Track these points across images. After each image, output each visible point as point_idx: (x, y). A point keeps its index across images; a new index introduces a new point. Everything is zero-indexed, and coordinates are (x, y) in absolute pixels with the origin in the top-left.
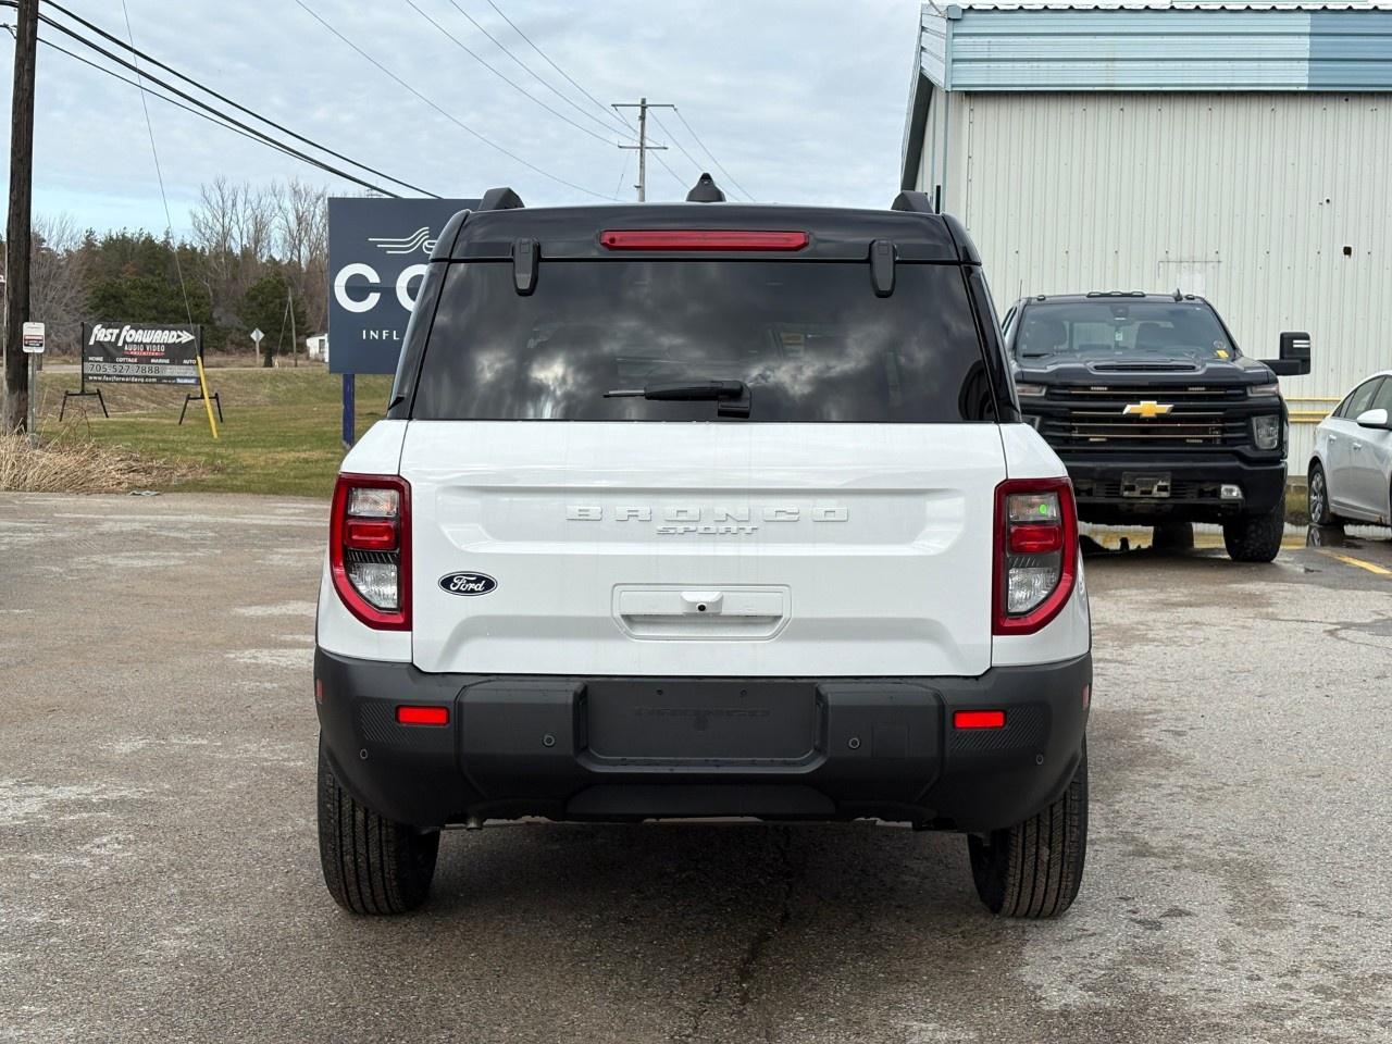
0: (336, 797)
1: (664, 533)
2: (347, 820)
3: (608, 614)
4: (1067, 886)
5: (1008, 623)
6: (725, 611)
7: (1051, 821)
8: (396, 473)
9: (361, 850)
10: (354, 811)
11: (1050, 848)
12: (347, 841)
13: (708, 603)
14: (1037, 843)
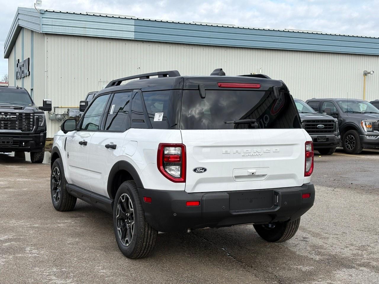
0: (144, 228)
1: (243, 156)
2: (146, 234)
3: (232, 176)
8: (181, 143)
10: (148, 231)
12: (145, 239)
13: (254, 172)
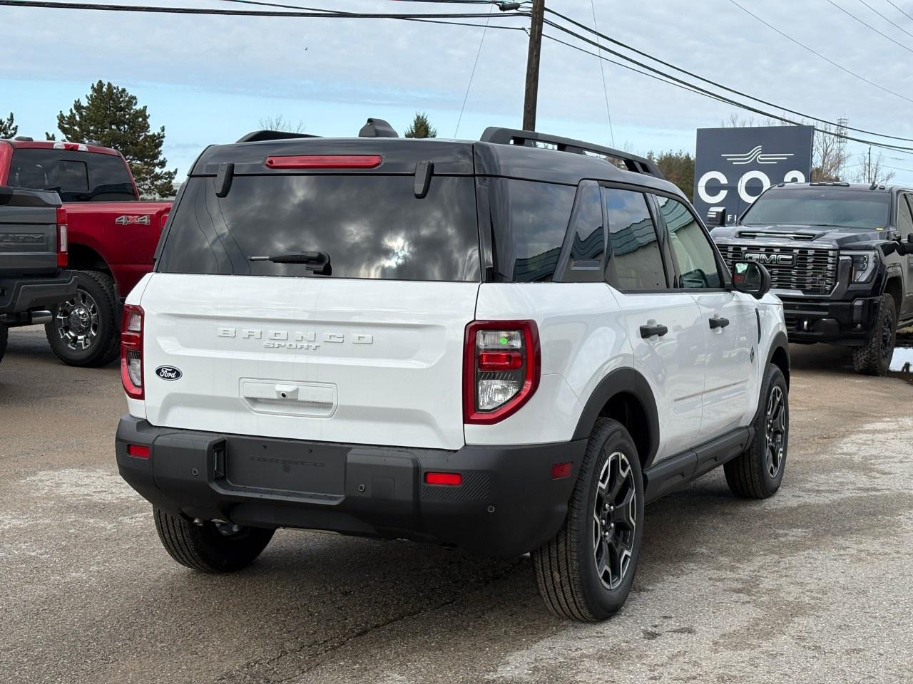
1: (267, 347)
3: (237, 396)
4: (579, 601)
5: (474, 417)
6: (300, 398)
7: (557, 554)
8: (139, 304)
9: (172, 531)
11: (559, 573)
13: (287, 392)
14: (551, 569)
